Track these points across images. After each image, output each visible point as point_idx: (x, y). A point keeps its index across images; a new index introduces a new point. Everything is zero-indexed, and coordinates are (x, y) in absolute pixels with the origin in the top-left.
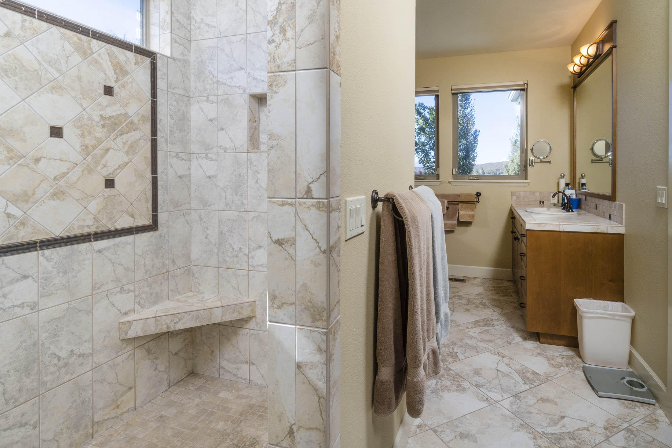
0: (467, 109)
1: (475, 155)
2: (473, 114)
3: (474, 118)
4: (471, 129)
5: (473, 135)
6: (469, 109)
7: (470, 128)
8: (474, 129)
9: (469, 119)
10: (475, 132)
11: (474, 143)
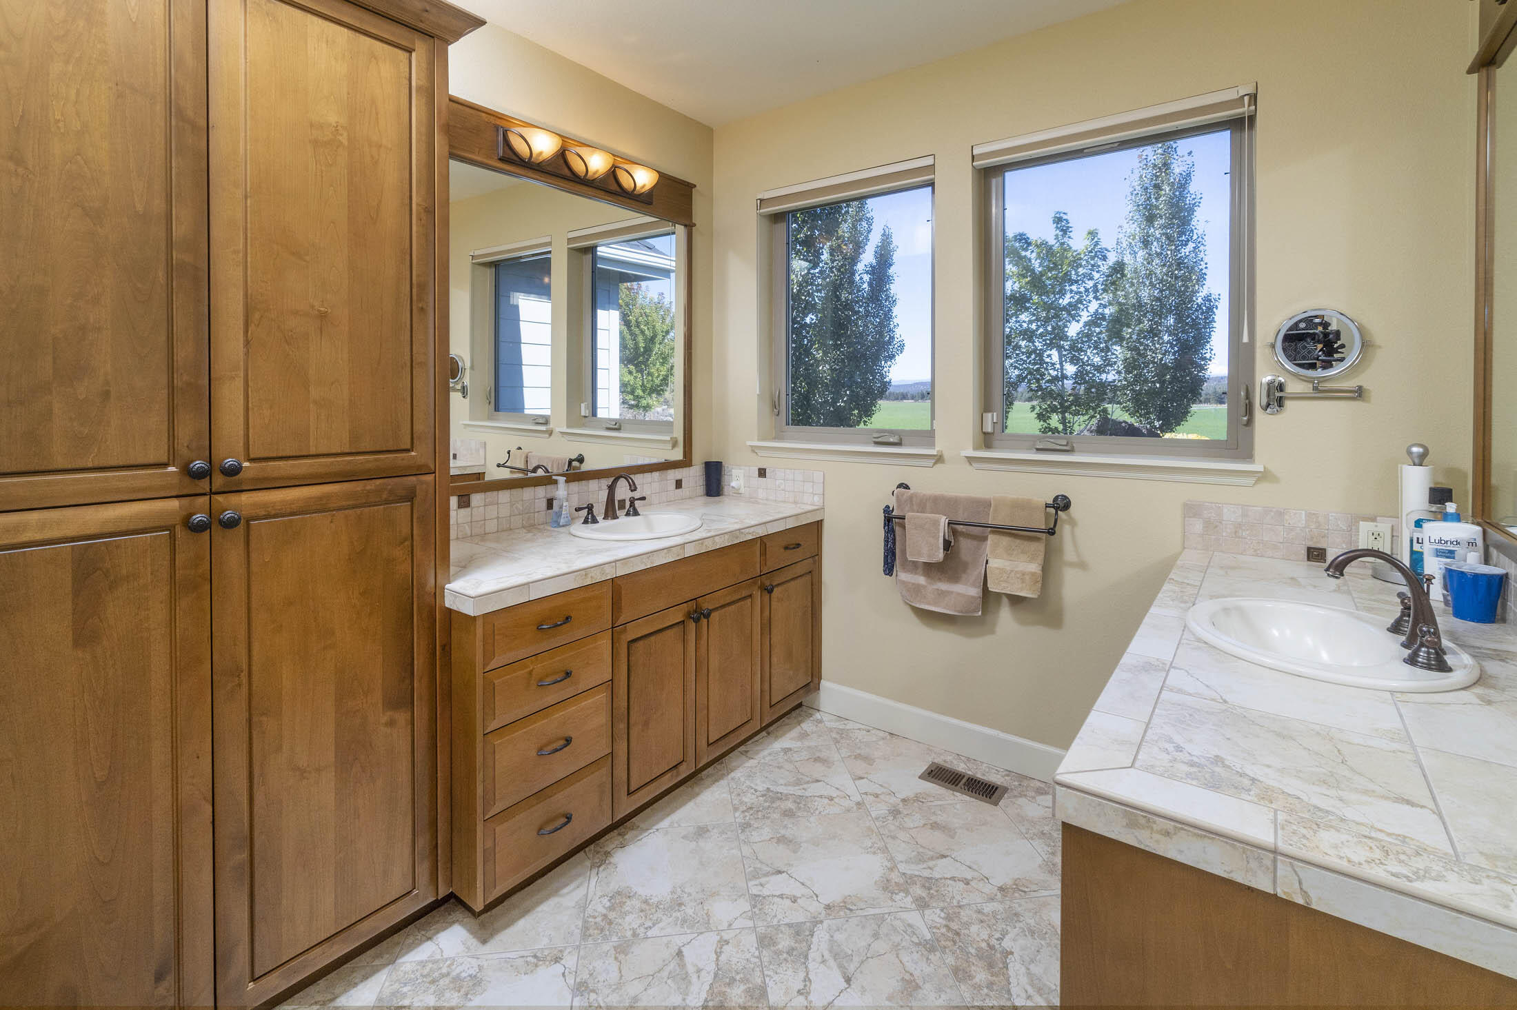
0: (1186, 245)
1: (1208, 356)
2: (1201, 255)
3: (1203, 266)
4: (1195, 292)
5: (1201, 308)
6: (1191, 245)
7: (1192, 291)
8: (1203, 293)
9: (1191, 270)
10: (1208, 299)
11: (1205, 328)
